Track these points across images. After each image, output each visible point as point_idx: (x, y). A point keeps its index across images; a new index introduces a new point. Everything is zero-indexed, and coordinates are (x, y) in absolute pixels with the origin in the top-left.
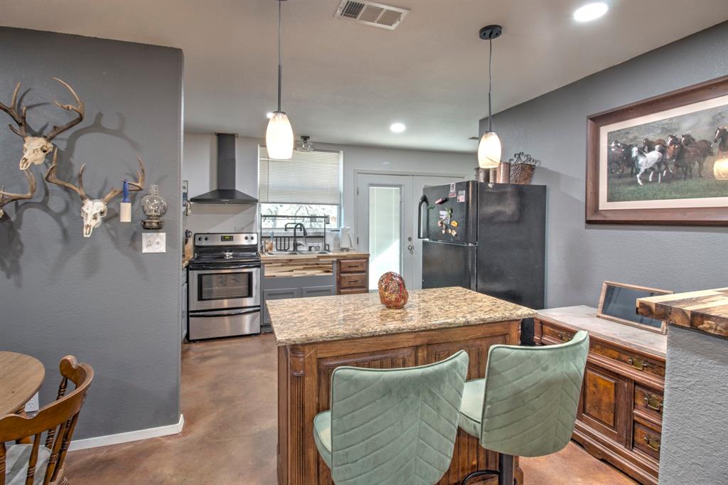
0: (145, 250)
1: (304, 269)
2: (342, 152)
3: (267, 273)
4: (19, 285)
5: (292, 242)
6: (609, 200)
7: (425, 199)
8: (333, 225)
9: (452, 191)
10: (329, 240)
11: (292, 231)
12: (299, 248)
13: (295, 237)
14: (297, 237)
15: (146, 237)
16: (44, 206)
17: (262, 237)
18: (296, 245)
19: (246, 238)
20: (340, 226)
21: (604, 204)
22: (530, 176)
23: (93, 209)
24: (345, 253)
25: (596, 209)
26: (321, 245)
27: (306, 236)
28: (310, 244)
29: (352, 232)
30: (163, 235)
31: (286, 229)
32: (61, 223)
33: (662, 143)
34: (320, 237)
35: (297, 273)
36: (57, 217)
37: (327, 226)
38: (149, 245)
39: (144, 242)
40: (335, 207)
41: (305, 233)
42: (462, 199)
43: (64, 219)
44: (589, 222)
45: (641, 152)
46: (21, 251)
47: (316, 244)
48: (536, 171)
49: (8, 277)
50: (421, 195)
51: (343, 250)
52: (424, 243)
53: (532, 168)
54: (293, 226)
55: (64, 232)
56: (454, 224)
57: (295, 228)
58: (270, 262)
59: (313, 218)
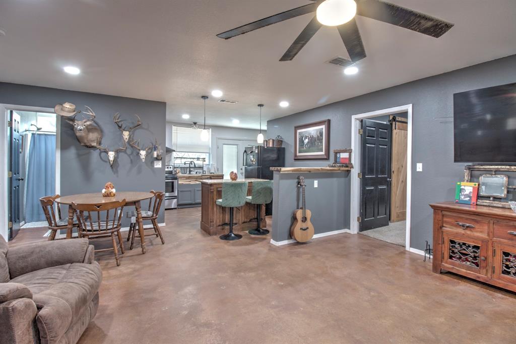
0: (155, 167)
1: (196, 181)
2: (211, 129)
3: (179, 183)
4: (118, 176)
5: (188, 170)
6: (299, 153)
7: (245, 151)
8: (207, 162)
9: (254, 149)
10: (205, 169)
11: (188, 165)
12: (191, 173)
13: (190, 167)
14: (190, 168)
15: (156, 163)
16: (125, 152)
17: (174, 167)
18: (190, 171)
19: (168, 168)
20: (210, 162)
21: (298, 154)
22: (281, 144)
23: (143, 153)
24: (212, 174)
25: (296, 156)
26: (201, 171)
27: (195, 167)
28: (196, 171)
29: (215, 166)
30: (161, 162)
31: (185, 164)
32: (130, 158)
33: (308, 137)
34: (201, 168)
35: (192, 183)
36: (129, 156)
37: (204, 163)
38: (156, 165)
39: (155, 164)
40: (208, 154)
41: (195, 166)
42: (257, 152)
43: (131, 156)
44: (295, 159)
45: (305, 139)
46: (118, 166)
47: (199, 171)
48: (283, 143)
49: (114, 174)
50: (244, 150)
51: (211, 173)
52: (245, 168)
53: (282, 141)
54: (189, 163)
55: (131, 160)
56: (254, 160)
57: (190, 164)
58: (181, 178)
59: (198, 159)
